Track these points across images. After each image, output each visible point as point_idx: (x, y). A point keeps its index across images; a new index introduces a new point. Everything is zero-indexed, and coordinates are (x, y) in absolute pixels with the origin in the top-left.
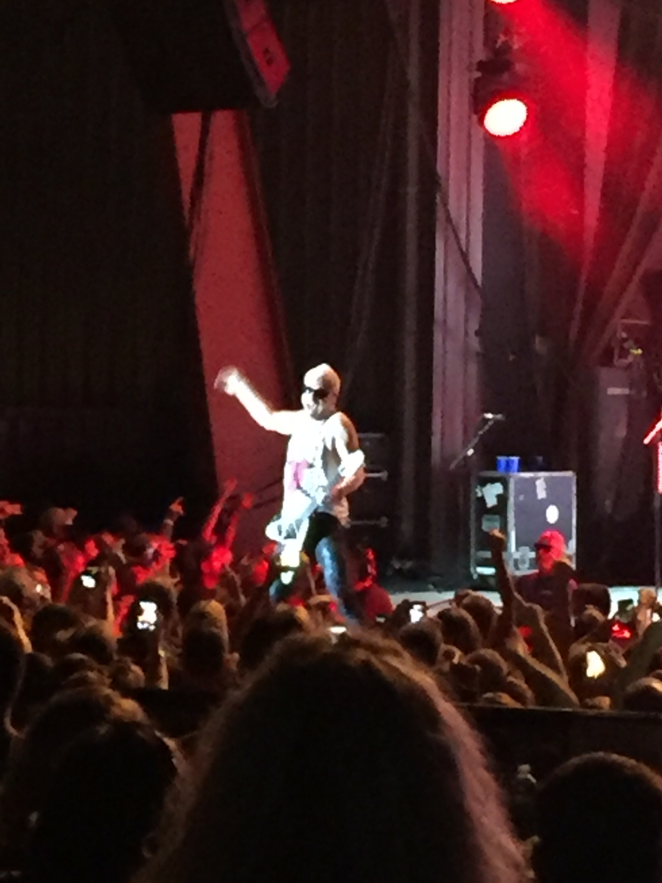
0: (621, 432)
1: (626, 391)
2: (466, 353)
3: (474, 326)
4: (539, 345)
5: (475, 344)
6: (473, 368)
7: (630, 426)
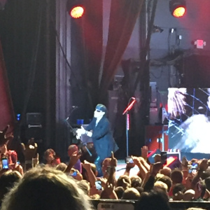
0: (116, 111)
1: (117, 98)
2: (66, 87)
3: (68, 78)
4: (89, 84)
5: (68, 84)
6: (68, 92)
7: (118, 109)
